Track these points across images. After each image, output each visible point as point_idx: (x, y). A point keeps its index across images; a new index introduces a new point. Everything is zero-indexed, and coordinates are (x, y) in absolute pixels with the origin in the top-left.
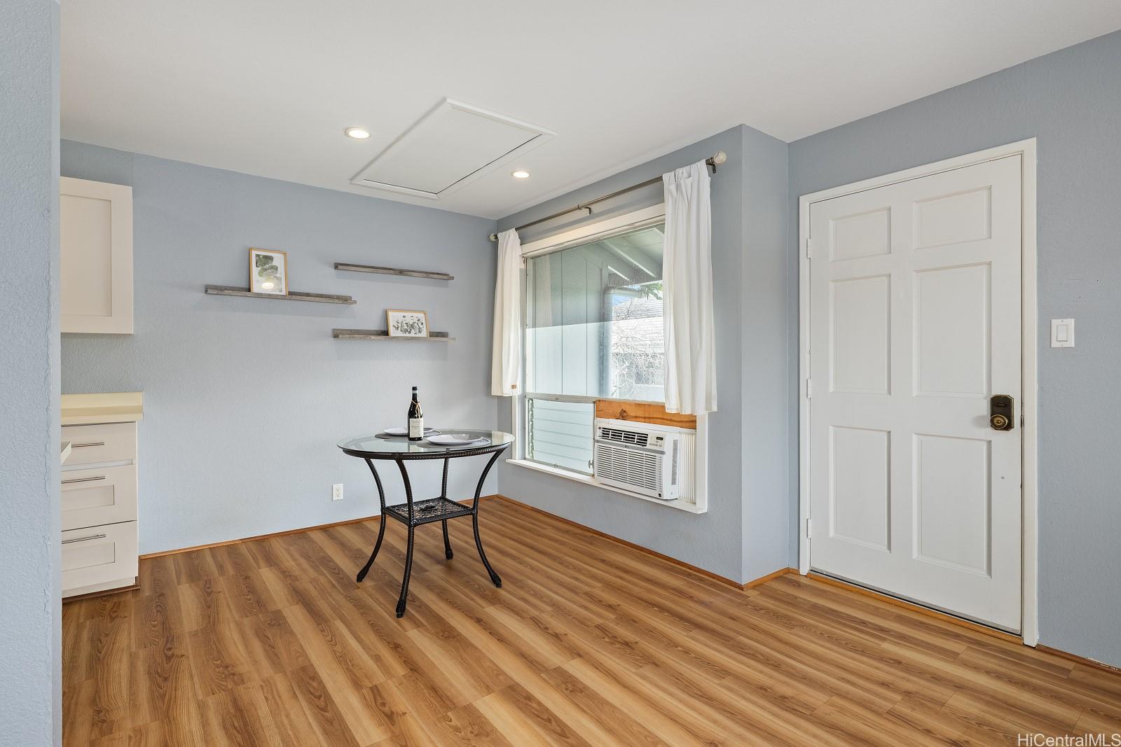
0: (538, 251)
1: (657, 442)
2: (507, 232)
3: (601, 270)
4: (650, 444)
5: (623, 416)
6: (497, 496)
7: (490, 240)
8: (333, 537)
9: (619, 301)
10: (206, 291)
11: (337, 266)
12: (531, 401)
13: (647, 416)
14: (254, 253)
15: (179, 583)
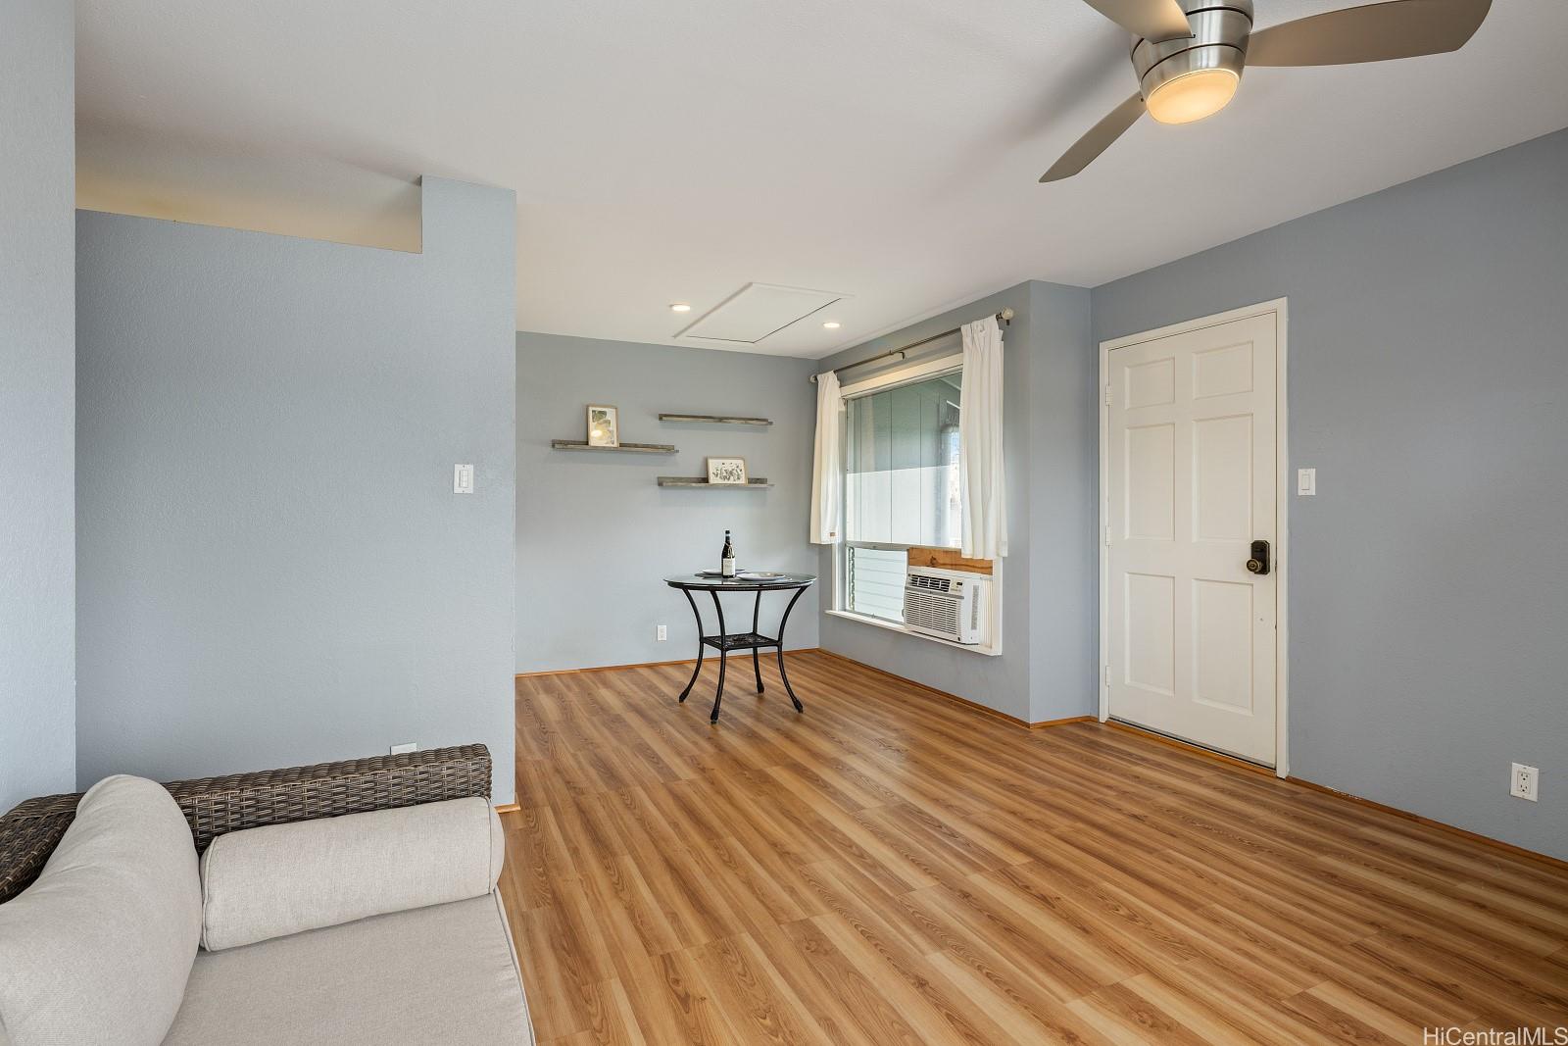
0: (860, 393)
1: (958, 587)
2: (826, 374)
4: (951, 590)
5: (933, 563)
6: (817, 649)
7: (810, 382)
8: (656, 672)
10: (553, 446)
11: (661, 417)
12: (851, 550)
13: (953, 563)
14: (591, 409)
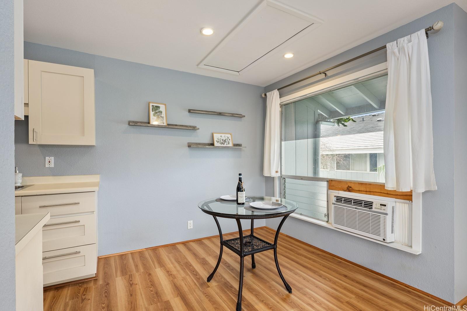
0: (290, 101)
1: (381, 207)
2: (273, 92)
3: (315, 112)
4: (375, 208)
5: (349, 189)
6: (265, 227)
7: (262, 97)
8: (189, 249)
9: (324, 127)
10: (129, 124)
11: (189, 111)
12: (284, 179)
13: (368, 190)
14: (151, 105)
15: (116, 277)
